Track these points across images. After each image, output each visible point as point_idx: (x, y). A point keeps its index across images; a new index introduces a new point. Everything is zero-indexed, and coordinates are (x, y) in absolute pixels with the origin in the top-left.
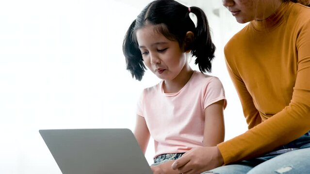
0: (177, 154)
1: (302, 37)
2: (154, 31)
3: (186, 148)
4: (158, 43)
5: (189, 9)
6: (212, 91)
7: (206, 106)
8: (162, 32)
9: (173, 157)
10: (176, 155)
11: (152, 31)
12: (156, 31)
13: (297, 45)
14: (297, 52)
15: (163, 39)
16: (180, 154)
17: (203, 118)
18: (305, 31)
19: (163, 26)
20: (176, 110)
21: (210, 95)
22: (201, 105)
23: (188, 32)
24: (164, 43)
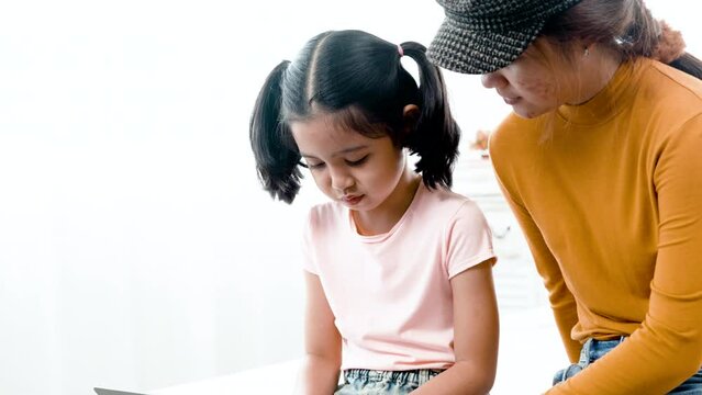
0: (394, 372)
1: (666, 166)
2: (335, 126)
3: (413, 360)
4: (347, 151)
5: (400, 50)
6: (465, 240)
7: (453, 273)
8: (355, 126)
9: (384, 381)
10: (390, 374)
11: (331, 128)
12: (339, 128)
13: (655, 181)
14: (656, 195)
15: (358, 140)
16: (400, 372)
17: (449, 296)
18: (674, 153)
19: (353, 111)
20: (388, 273)
21: (460, 249)
22: (441, 269)
23: (408, 107)
24: (359, 148)
